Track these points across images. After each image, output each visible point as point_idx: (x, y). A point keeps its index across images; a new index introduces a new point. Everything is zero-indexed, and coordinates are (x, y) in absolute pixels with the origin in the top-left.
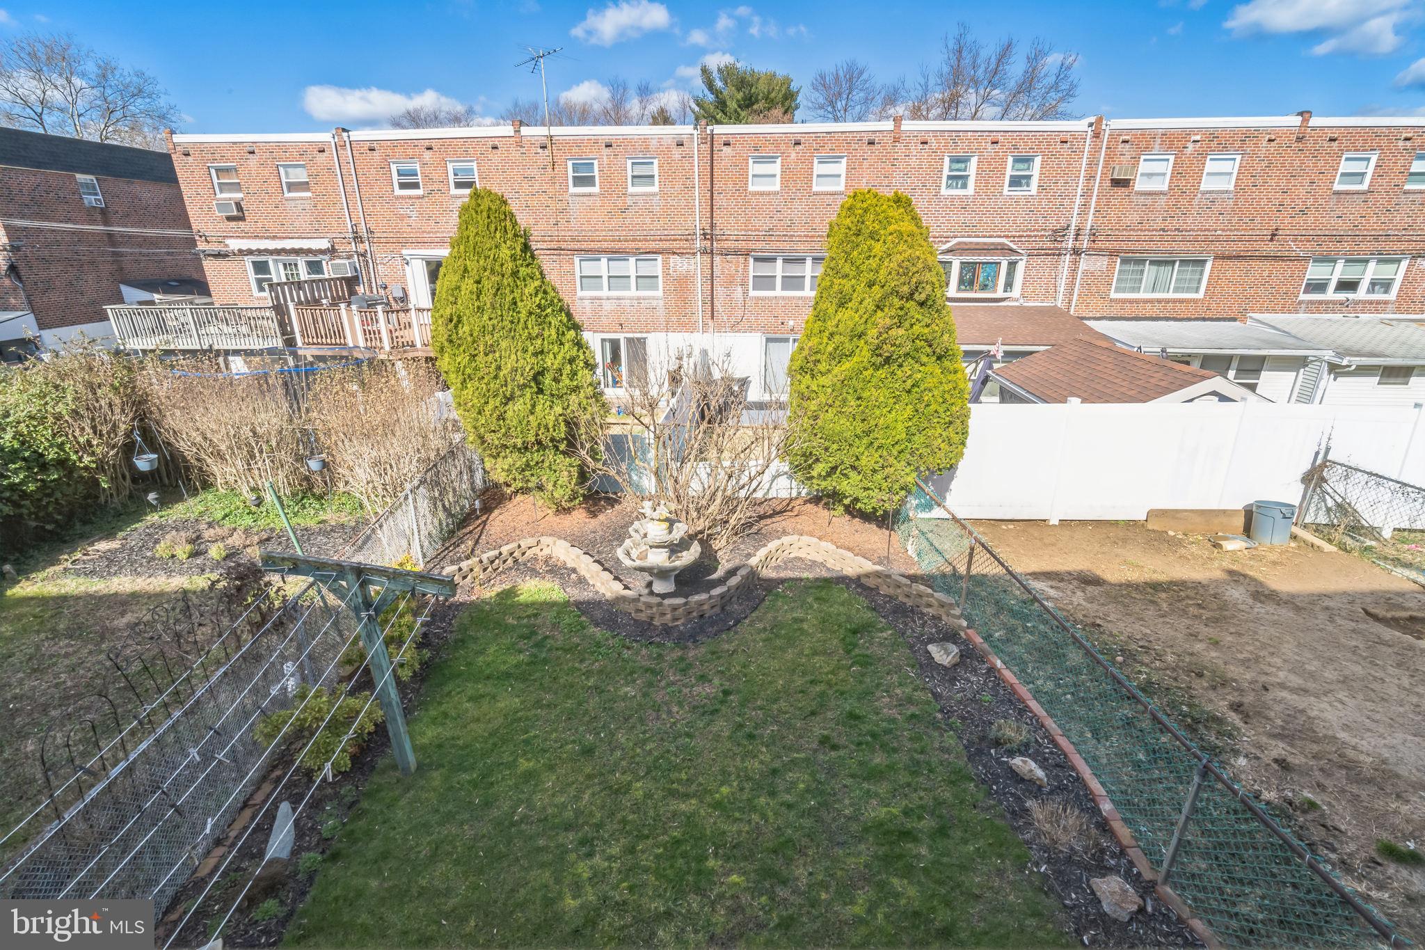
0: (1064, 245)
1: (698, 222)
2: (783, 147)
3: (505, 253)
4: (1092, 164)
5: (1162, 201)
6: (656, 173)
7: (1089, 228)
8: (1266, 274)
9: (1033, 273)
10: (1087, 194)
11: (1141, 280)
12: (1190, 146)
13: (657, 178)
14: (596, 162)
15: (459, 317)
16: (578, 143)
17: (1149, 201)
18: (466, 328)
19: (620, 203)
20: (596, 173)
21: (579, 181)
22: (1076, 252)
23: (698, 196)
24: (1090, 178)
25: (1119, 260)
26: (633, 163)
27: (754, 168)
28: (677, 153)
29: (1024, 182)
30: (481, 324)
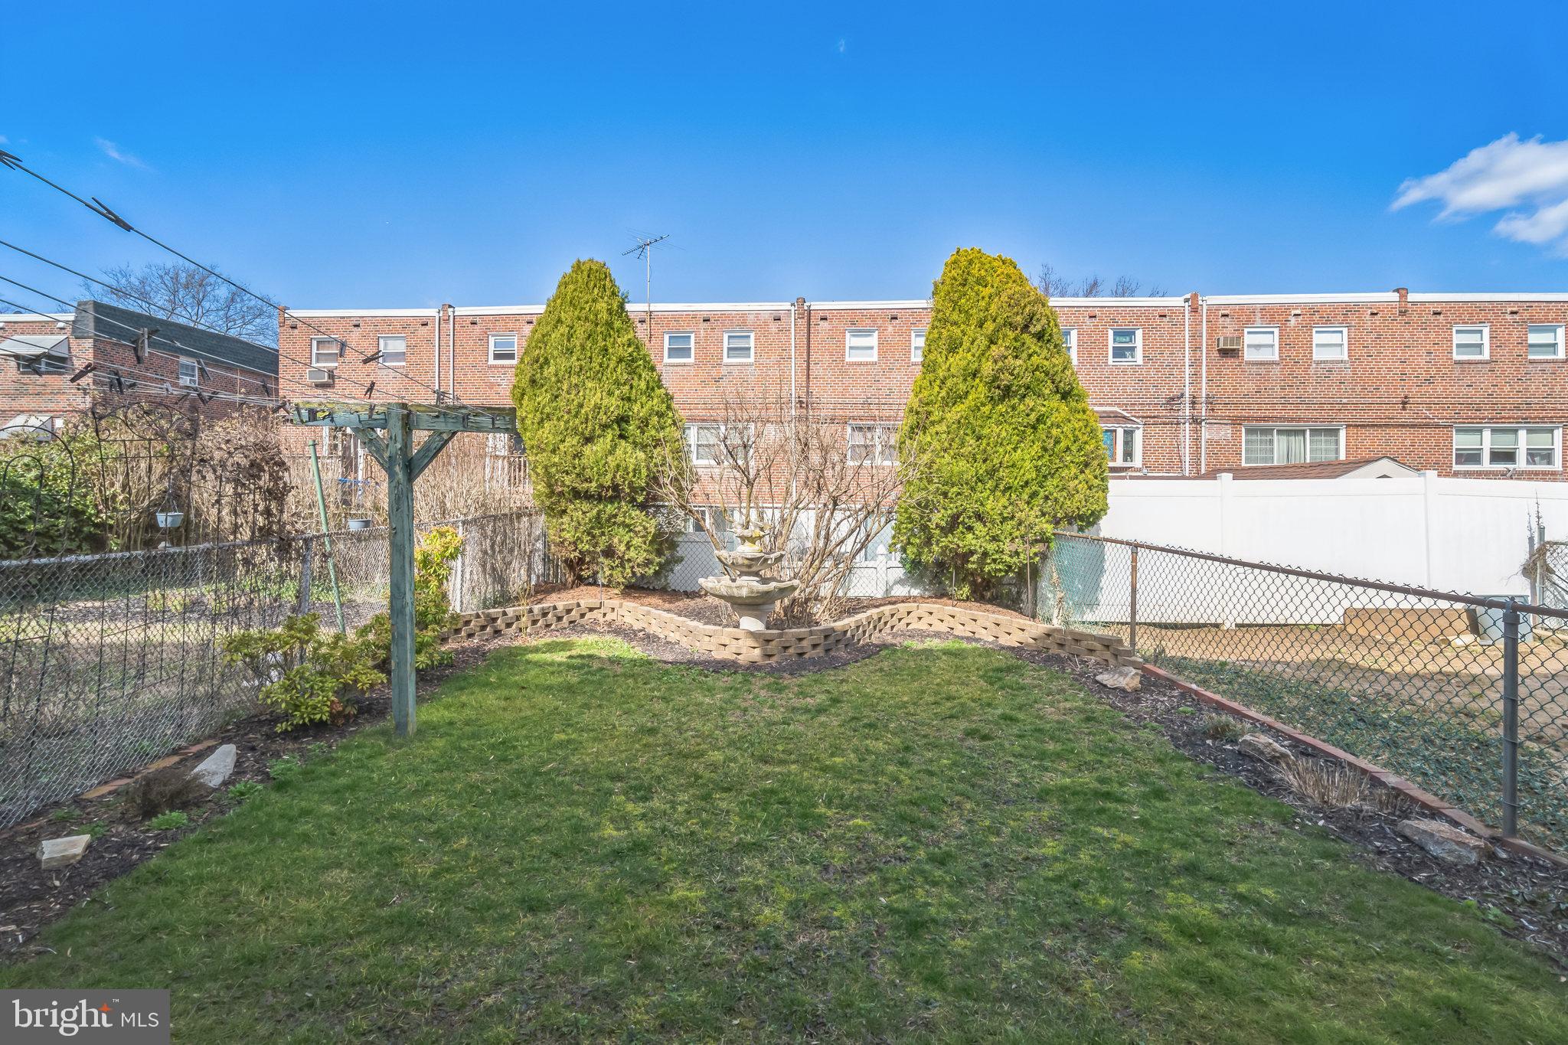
0: (1181, 413)
1: (793, 390)
2: (880, 322)
3: (602, 305)
4: (1195, 336)
5: (1277, 370)
6: (752, 344)
7: (1204, 395)
8: (1408, 443)
9: (1153, 442)
10: (1196, 363)
11: (1272, 451)
12: (1293, 321)
13: (752, 351)
14: (693, 336)
15: (546, 359)
16: (677, 317)
17: (1262, 371)
18: (552, 369)
19: (714, 373)
20: (692, 345)
21: (673, 352)
22: (1196, 421)
23: (794, 369)
24: (1196, 348)
25: (1243, 430)
26: (730, 337)
27: (851, 341)
28: (774, 327)
29: (1128, 354)
30: (568, 365)
